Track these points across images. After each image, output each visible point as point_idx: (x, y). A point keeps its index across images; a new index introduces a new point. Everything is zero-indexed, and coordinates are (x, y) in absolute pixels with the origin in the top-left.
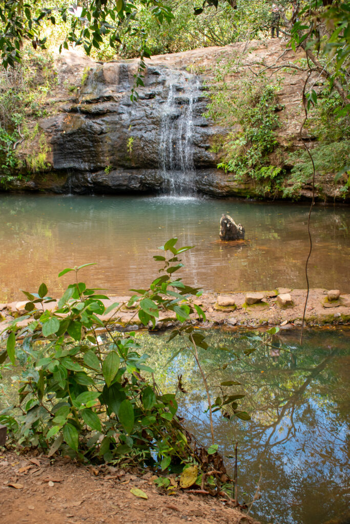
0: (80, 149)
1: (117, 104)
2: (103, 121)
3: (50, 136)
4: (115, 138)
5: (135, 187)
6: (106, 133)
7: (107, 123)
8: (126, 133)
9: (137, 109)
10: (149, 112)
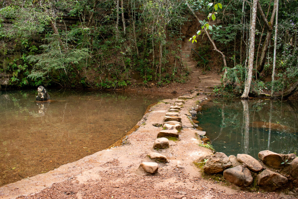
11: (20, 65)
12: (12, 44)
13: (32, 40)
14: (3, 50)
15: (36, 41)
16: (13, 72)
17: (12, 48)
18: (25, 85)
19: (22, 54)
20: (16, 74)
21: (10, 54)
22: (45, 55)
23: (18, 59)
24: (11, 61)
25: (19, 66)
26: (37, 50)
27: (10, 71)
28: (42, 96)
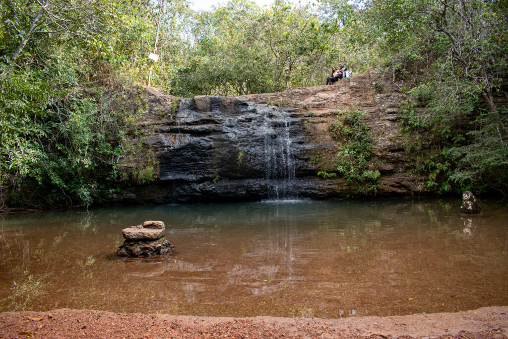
0: (187, 162)
1: (220, 125)
2: (210, 138)
3: (158, 151)
4: (224, 152)
5: (242, 194)
6: (215, 148)
7: (214, 140)
8: (236, 148)
9: (241, 130)
10: (252, 132)
11: (439, 163)
12: (428, 135)
13: (457, 127)
14: (417, 144)
15: (463, 128)
16: (429, 173)
17: (428, 141)
18: (446, 191)
19: (442, 148)
20: (433, 176)
21: (426, 149)
22: (476, 145)
23: (437, 155)
24: (427, 158)
25: (438, 165)
26: (464, 141)
27: (425, 172)
28: (469, 206)
